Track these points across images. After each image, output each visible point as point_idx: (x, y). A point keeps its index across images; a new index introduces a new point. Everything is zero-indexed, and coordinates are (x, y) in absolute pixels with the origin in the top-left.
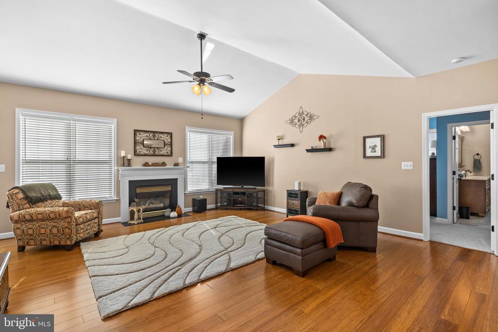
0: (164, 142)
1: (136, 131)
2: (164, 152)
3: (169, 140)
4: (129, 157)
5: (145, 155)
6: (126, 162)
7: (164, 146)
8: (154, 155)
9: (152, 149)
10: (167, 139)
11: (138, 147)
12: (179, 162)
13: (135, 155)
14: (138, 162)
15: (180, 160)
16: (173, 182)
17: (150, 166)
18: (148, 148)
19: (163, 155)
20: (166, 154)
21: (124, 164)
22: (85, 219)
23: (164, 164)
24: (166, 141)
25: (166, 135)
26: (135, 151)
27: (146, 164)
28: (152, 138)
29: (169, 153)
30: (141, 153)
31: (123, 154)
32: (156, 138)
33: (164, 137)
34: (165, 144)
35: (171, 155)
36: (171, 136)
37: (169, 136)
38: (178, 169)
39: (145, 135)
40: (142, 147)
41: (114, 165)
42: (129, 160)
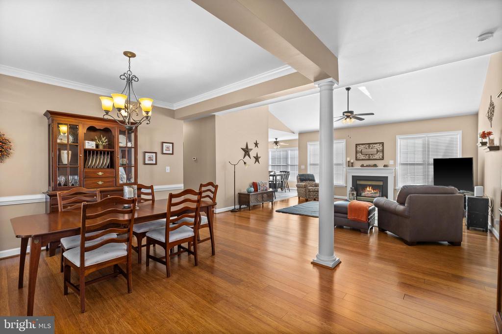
0: (377, 150)
1: (357, 145)
2: (376, 157)
3: (381, 148)
4: (352, 161)
5: (362, 160)
6: (350, 164)
7: (377, 153)
8: (369, 160)
9: (367, 155)
10: (380, 147)
11: (358, 155)
12: (390, 163)
13: (356, 160)
14: (358, 164)
15: (391, 162)
16: (385, 179)
17: (365, 167)
18: (364, 155)
19: (376, 159)
20: (378, 158)
21: (349, 165)
23: (375, 166)
24: (378, 149)
25: (379, 145)
26: (356, 158)
27: (362, 166)
28: (368, 148)
29: (381, 157)
30: (360, 158)
31: (348, 159)
32: (371, 148)
33: (377, 146)
34: (378, 151)
35: (383, 159)
36: (383, 145)
37: (381, 145)
38: (388, 169)
39: (363, 146)
40: (361, 154)
41: (345, 166)
42: (352, 163)
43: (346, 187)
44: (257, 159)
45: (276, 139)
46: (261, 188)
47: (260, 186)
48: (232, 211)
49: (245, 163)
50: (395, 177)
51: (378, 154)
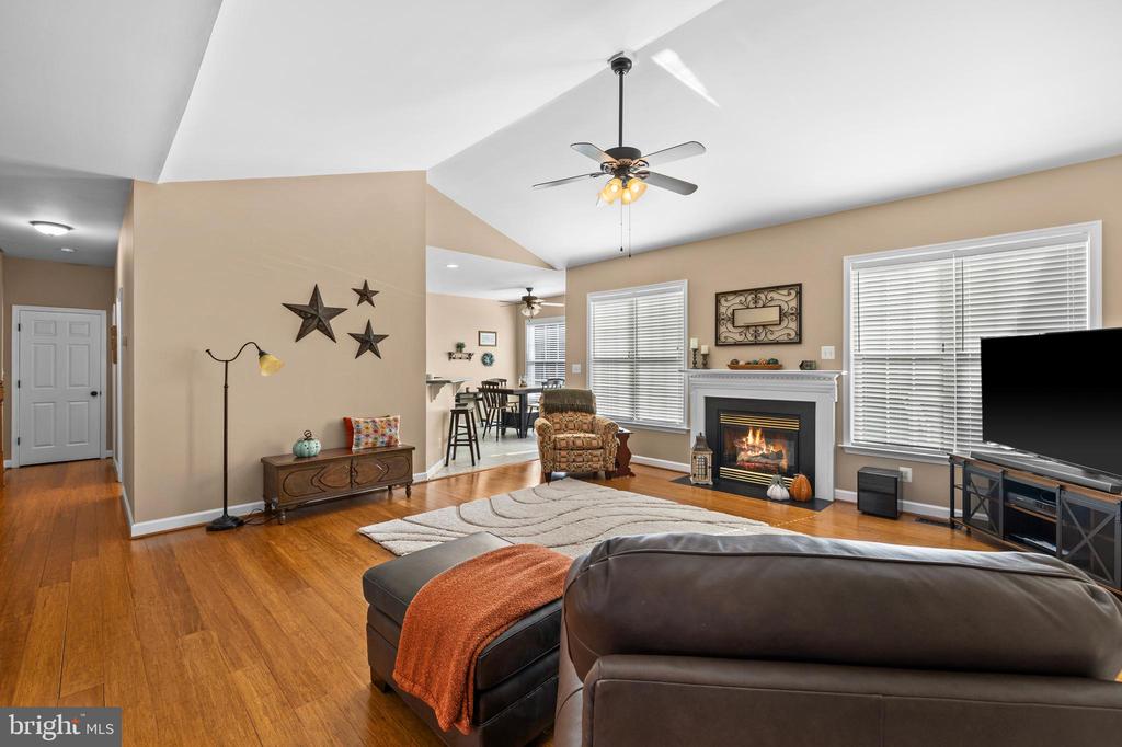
0: (781, 310)
1: (718, 297)
2: (779, 333)
3: (794, 304)
4: (704, 350)
5: (736, 344)
6: (700, 360)
8: (755, 344)
9: (751, 330)
10: (787, 301)
11: (722, 329)
12: (823, 357)
13: (717, 345)
14: (723, 357)
15: (828, 352)
16: (805, 411)
17: (742, 368)
18: (741, 330)
19: (777, 343)
20: (785, 338)
21: (695, 363)
22: (571, 443)
23: (774, 364)
24: (785, 307)
25: (785, 292)
26: (717, 338)
27: (734, 365)
28: (752, 305)
29: (793, 335)
30: (729, 340)
31: (694, 344)
32: (761, 304)
33: (780, 298)
34: (782, 315)
35: (798, 340)
36: (799, 294)
37: (793, 293)
38: (813, 378)
39: (737, 300)
40: (730, 326)
41: (684, 366)
42: (705, 356)
43: (689, 431)
44: (367, 342)
45: (529, 290)
46: (363, 440)
47: (359, 432)
48: (214, 528)
49: (262, 354)
50: (839, 405)
51: (784, 324)
